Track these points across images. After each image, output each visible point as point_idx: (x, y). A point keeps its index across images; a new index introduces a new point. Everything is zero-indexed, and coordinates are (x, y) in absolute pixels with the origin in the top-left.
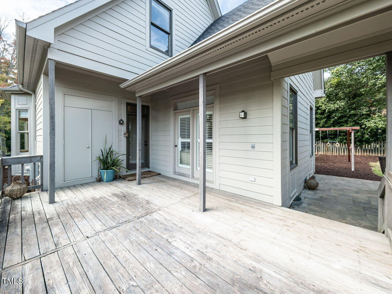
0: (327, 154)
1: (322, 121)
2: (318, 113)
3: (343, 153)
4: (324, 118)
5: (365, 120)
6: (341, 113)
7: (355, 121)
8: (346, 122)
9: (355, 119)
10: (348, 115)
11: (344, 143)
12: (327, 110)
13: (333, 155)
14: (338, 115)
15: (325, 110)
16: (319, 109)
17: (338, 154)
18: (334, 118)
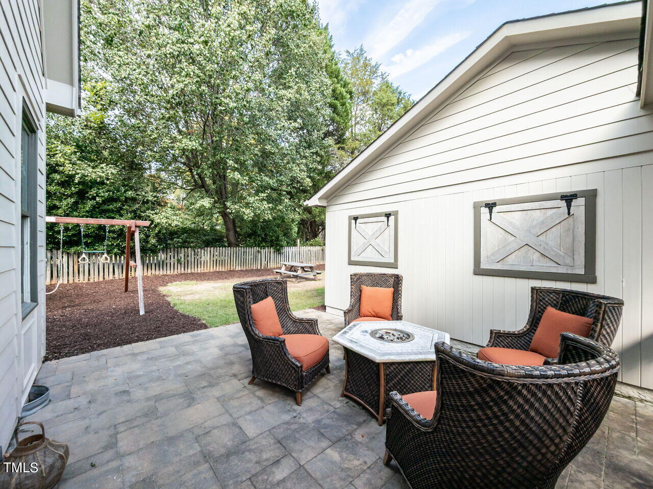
0: (76, 281)
1: (65, 203)
2: (53, 181)
3: (111, 274)
4: (71, 196)
5: (152, 212)
6: (109, 191)
7: (134, 212)
8: (119, 212)
9: (134, 208)
10: (123, 198)
11: (115, 254)
12: (77, 176)
13: (92, 281)
14: (102, 194)
15: (71, 177)
16: (56, 172)
17: (101, 279)
18: (94, 198)
